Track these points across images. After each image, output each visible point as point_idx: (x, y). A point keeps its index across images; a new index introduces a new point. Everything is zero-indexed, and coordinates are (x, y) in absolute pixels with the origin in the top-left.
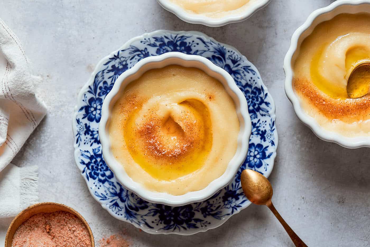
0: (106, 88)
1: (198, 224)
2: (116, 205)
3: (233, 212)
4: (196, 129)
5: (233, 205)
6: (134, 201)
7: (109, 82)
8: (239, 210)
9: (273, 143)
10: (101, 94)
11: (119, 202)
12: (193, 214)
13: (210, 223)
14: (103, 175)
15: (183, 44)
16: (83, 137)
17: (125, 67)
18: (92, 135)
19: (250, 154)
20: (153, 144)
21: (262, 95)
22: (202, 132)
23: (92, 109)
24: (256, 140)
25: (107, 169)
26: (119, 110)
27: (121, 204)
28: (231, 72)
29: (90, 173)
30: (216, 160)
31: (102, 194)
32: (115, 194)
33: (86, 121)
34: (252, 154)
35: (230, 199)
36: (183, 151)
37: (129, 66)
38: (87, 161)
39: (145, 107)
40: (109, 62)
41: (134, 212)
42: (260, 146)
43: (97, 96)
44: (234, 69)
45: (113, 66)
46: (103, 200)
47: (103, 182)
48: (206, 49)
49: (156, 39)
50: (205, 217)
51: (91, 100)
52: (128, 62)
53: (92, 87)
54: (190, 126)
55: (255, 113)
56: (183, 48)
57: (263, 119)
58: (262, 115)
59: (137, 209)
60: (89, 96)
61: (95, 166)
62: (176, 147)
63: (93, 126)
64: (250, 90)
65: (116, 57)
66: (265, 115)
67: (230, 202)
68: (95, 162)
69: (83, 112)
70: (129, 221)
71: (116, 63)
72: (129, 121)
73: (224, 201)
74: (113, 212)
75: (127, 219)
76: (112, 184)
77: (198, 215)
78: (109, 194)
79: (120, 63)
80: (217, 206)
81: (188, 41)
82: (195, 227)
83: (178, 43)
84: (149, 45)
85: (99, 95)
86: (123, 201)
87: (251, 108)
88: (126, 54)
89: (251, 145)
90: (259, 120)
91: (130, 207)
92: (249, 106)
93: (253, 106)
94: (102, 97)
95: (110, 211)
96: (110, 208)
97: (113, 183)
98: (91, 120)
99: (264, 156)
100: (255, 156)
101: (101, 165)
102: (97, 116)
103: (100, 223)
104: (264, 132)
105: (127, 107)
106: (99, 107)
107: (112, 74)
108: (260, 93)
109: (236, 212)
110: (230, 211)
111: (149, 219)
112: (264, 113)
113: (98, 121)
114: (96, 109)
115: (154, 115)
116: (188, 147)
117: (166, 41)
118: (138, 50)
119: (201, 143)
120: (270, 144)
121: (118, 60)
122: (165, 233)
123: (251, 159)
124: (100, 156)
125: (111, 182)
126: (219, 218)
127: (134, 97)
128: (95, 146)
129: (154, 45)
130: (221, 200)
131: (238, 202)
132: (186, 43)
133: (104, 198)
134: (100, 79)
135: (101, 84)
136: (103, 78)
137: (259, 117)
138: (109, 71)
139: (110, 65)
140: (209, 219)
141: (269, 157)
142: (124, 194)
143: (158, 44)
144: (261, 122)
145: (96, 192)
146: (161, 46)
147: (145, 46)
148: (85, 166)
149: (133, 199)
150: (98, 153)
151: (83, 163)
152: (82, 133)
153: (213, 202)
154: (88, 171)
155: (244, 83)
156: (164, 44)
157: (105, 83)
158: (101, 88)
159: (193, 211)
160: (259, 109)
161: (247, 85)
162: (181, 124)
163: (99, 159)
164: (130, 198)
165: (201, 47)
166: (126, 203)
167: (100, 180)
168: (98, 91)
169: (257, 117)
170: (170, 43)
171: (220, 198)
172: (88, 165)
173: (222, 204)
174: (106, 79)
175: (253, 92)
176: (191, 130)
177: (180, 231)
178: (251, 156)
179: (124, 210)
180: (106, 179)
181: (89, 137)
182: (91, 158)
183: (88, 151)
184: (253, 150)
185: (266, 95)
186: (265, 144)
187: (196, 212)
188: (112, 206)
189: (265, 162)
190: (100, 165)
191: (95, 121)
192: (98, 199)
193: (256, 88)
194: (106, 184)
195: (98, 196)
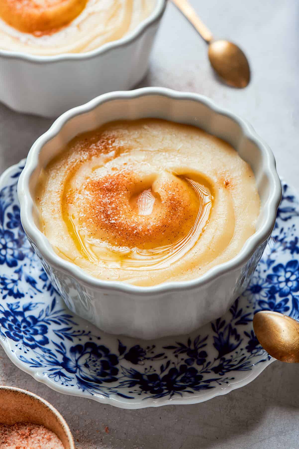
1: (213, 384)
2: (60, 374)
6: (91, 373)
10: (12, 225)
11: (64, 371)
12: (200, 377)
13: (233, 379)
14: (31, 339)
18: (4, 284)
19: (278, 280)
24: (284, 257)
27: (69, 375)
29: (7, 333)
31: (32, 359)
32: (56, 363)
34: (282, 279)
35: (259, 346)
41: (94, 383)
42: (292, 263)
43: (6, 228)
46: (36, 367)
47: (32, 347)
50: (222, 375)
57: (287, 225)
58: (286, 219)
59: (98, 381)
61: (14, 326)
66: (290, 218)
67: (262, 348)
68: (14, 321)
73: (250, 351)
74: (56, 382)
75: (83, 391)
77: (209, 376)
78: (46, 362)
80: (239, 359)
82: (207, 387)
86: (71, 371)
89: (277, 268)
90: (282, 230)
91: (85, 378)
94: (15, 231)
95: (50, 381)
96: (50, 376)
97: (49, 350)
100: (287, 280)
101: (25, 327)
102: (9, 257)
104: (294, 242)
106: (10, 245)
110: (264, 357)
111: (125, 391)
112: (287, 215)
113: (12, 265)
114: (5, 247)
123: (282, 285)
124: (21, 314)
125: (45, 348)
126: (248, 369)
128: (11, 300)
133: (38, 365)
134: (7, 200)
135: (10, 210)
136: (12, 200)
137: (281, 224)
140: (230, 374)
142: (72, 364)
144: (285, 230)
145: (21, 357)
149: (90, 371)
150: (18, 310)
153: (232, 356)
154: (5, 330)
157: (16, 208)
158: (10, 216)
159: (199, 374)
160: (278, 213)
163: (19, 318)
164: (84, 369)
166: (77, 374)
167: (26, 344)
168: (6, 220)
169: (276, 226)
171: (242, 349)
172: (1, 321)
173: (248, 354)
177: (182, 396)
178: (280, 282)
179: (75, 381)
180: (36, 344)
182: (6, 314)
184: (282, 273)
187: (203, 374)
188: (54, 375)
190: (22, 326)
191: (5, 265)
192: (25, 366)
194: (38, 350)
195: (27, 362)
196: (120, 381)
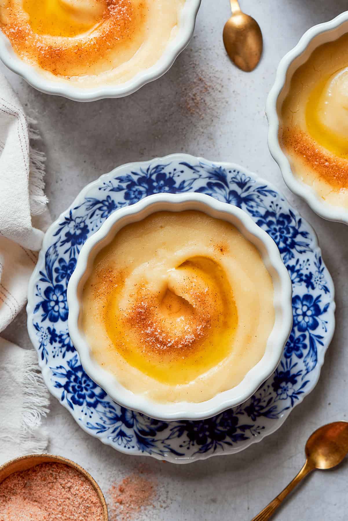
0: (64, 268)
1: (247, 433)
2: (122, 434)
3: (292, 403)
4: (210, 300)
5: (290, 393)
6: (146, 422)
7: (67, 258)
8: (301, 398)
9: (326, 290)
10: (60, 278)
11: (124, 428)
12: (236, 420)
13: (263, 428)
14: (92, 395)
15: (161, 176)
16: (49, 348)
17: (85, 231)
18: (61, 341)
19: (296, 312)
20: (152, 335)
21: (293, 223)
22: (220, 302)
23: (52, 304)
24: (301, 290)
25: (95, 385)
26: (91, 294)
27: (129, 432)
28: (240, 201)
29: (73, 398)
30: (249, 339)
31: (97, 424)
32: (116, 419)
33: (47, 323)
34: (299, 312)
35: (283, 384)
36: (197, 336)
37: (90, 228)
38: (63, 381)
39: (130, 283)
40: (60, 230)
41: (149, 437)
42: (307, 297)
43: (55, 283)
44: (244, 195)
45: (68, 234)
46: (101, 432)
47: (94, 405)
48: (196, 176)
49: (121, 179)
50: (254, 420)
51: (48, 291)
52: (88, 222)
53: (45, 272)
54: (201, 298)
55: (289, 252)
56: (162, 182)
57: (302, 257)
58: (301, 252)
59: (153, 433)
60: (44, 286)
61: (77, 385)
62: (186, 332)
63: (60, 327)
64: (274, 220)
65: (68, 220)
66: (304, 252)
67: (286, 390)
68: (76, 380)
69: (41, 311)
70: (146, 454)
71: (70, 228)
72: (109, 306)
73: (276, 390)
74: (120, 446)
75: (143, 452)
76: (108, 405)
77: (244, 420)
78: (108, 422)
79: (76, 227)
80: (267, 399)
81: (166, 171)
82: (243, 438)
83: (154, 177)
84: (111, 190)
85: (57, 280)
86: (130, 426)
87: (282, 245)
88: (82, 212)
89: (295, 300)
90: (298, 261)
91: (142, 432)
92: (278, 244)
93: (285, 242)
94: (63, 282)
95: (115, 445)
96: (114, 440)
97: (108, 403)
98: (54, 319)
99: (318, 312)
100: (304, 314)
101: (85, 382)
102: (62, 311)
103: (102, 466)
104: (309, 277)
105: (103, 288)
106: (61, 298)
107: (68, 245)
108: (290, 221)
109: (297, 402)
110: (288, 403)
111: (175, 443)
112: (302, 248)
113: (65, 318)
114: (57, 302)
115: (143, 292)
116: (205, 329)
117: (135, 178)
118: (98, 202)
119: (222, 318)
120: (322, 292)
121: (72, 224)
122: (203, 457)
123: (300, 318)
124: (80, 368)
125: (105, 402)
126: (276, 417)
127: (110, 270)
128: (70, 355)
129: (119, 189)
130: (271, 389)
131: (297, 387)
132: (164, 175)
133: (103, 429)
134: (53, 257)
135: (56, 265)
136: (57, 255)
137: (297, 255)
138: (64, 242)
139: (63, 233)
140: (261, 421)
141: (325, 310)
142: (129, 415)
143: (124, 185)
144: (301, 262)
145: (88, 423)
146: (129, 187)
147: (107, 193)
148: (62, 389)
149: (144, 420)
150: (77, 365)
151: (59, 386)
152: (47, 342)
153: (261, 394)
154: (70, 396)
155: (262, 211)
156: (133, 184)
157: (61, 260)
158: (57, 270)
159: (234, 415)
160: (293, 245)
161: (268, 213)
162: (187, 297)
163: (79, 374)
164: (139, 418)
165: (188, 174)
166: (135, 428)
167: (89, 405)
168: (55, 275)
169: (293, 257)
170: (142, 180)
171: (269, 387)
172: (66, 387)
173: (274, 395)
174: (61, 255)
175: (279, 222)
176: (203, 302)
177: (223, 450)
178: (298, 315)
179: (134, 440)
180: (97, 399)
181: (57, 345)
182: (68, 375)
183: (61, 367)
184: (299, 305)
185: (300, 221)
186: (314, 294)
187: (239, 416)
188: (117, 438)
189: (320, 319)
190: (83, 382)
191: (60, 320)
192: (93, 432)
193: (282, 215)
194: (100, 407)
195: (93, 428)
196: (170, 427)
